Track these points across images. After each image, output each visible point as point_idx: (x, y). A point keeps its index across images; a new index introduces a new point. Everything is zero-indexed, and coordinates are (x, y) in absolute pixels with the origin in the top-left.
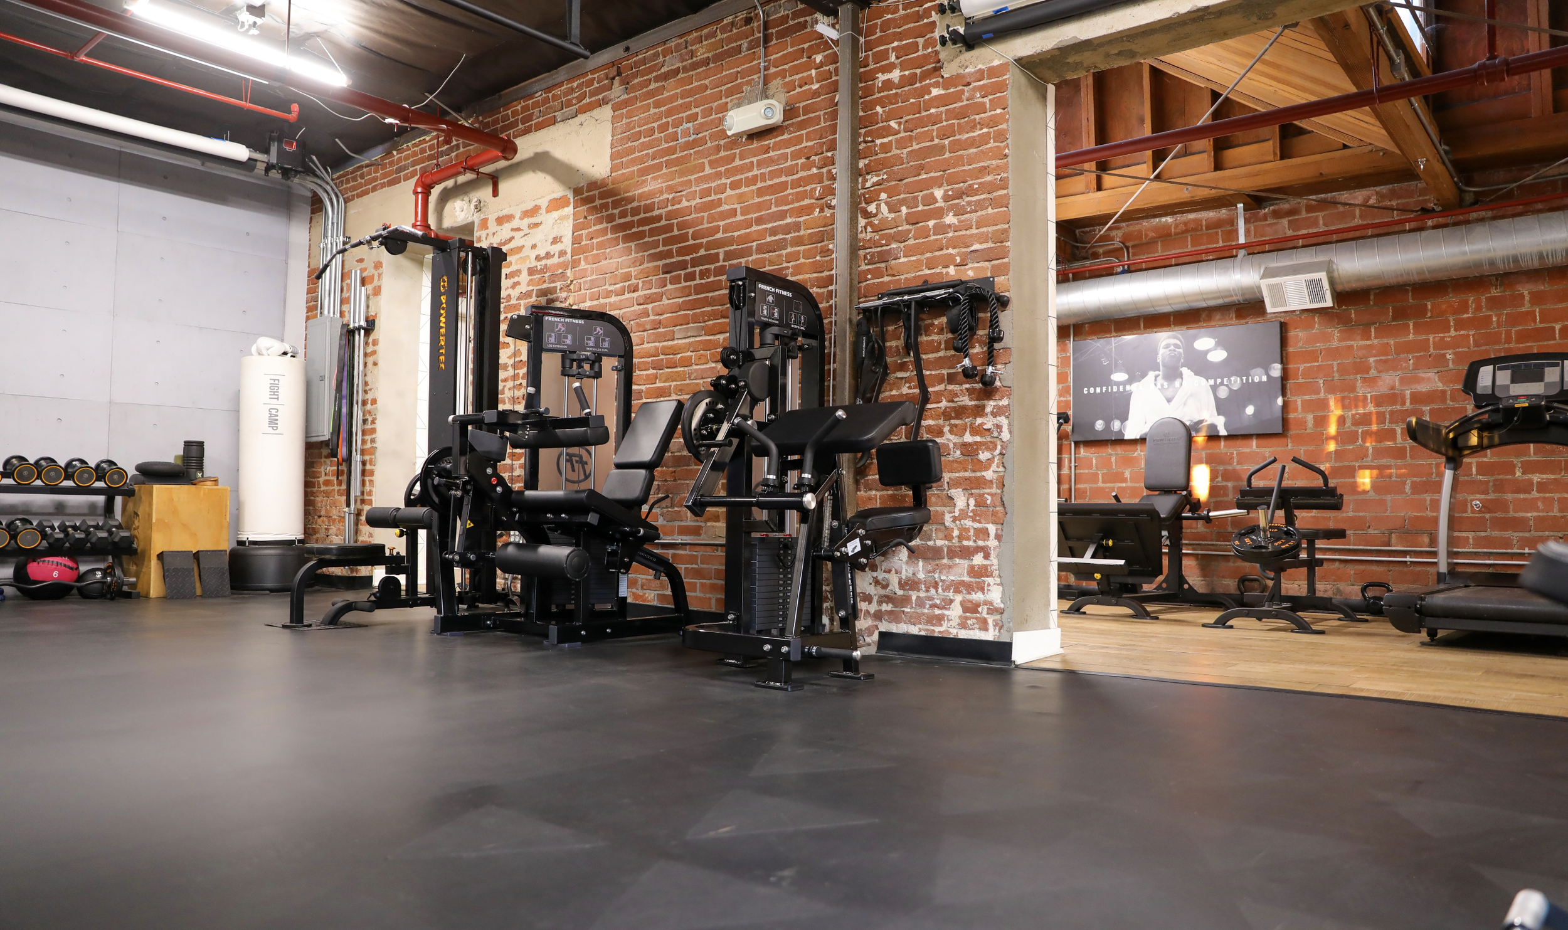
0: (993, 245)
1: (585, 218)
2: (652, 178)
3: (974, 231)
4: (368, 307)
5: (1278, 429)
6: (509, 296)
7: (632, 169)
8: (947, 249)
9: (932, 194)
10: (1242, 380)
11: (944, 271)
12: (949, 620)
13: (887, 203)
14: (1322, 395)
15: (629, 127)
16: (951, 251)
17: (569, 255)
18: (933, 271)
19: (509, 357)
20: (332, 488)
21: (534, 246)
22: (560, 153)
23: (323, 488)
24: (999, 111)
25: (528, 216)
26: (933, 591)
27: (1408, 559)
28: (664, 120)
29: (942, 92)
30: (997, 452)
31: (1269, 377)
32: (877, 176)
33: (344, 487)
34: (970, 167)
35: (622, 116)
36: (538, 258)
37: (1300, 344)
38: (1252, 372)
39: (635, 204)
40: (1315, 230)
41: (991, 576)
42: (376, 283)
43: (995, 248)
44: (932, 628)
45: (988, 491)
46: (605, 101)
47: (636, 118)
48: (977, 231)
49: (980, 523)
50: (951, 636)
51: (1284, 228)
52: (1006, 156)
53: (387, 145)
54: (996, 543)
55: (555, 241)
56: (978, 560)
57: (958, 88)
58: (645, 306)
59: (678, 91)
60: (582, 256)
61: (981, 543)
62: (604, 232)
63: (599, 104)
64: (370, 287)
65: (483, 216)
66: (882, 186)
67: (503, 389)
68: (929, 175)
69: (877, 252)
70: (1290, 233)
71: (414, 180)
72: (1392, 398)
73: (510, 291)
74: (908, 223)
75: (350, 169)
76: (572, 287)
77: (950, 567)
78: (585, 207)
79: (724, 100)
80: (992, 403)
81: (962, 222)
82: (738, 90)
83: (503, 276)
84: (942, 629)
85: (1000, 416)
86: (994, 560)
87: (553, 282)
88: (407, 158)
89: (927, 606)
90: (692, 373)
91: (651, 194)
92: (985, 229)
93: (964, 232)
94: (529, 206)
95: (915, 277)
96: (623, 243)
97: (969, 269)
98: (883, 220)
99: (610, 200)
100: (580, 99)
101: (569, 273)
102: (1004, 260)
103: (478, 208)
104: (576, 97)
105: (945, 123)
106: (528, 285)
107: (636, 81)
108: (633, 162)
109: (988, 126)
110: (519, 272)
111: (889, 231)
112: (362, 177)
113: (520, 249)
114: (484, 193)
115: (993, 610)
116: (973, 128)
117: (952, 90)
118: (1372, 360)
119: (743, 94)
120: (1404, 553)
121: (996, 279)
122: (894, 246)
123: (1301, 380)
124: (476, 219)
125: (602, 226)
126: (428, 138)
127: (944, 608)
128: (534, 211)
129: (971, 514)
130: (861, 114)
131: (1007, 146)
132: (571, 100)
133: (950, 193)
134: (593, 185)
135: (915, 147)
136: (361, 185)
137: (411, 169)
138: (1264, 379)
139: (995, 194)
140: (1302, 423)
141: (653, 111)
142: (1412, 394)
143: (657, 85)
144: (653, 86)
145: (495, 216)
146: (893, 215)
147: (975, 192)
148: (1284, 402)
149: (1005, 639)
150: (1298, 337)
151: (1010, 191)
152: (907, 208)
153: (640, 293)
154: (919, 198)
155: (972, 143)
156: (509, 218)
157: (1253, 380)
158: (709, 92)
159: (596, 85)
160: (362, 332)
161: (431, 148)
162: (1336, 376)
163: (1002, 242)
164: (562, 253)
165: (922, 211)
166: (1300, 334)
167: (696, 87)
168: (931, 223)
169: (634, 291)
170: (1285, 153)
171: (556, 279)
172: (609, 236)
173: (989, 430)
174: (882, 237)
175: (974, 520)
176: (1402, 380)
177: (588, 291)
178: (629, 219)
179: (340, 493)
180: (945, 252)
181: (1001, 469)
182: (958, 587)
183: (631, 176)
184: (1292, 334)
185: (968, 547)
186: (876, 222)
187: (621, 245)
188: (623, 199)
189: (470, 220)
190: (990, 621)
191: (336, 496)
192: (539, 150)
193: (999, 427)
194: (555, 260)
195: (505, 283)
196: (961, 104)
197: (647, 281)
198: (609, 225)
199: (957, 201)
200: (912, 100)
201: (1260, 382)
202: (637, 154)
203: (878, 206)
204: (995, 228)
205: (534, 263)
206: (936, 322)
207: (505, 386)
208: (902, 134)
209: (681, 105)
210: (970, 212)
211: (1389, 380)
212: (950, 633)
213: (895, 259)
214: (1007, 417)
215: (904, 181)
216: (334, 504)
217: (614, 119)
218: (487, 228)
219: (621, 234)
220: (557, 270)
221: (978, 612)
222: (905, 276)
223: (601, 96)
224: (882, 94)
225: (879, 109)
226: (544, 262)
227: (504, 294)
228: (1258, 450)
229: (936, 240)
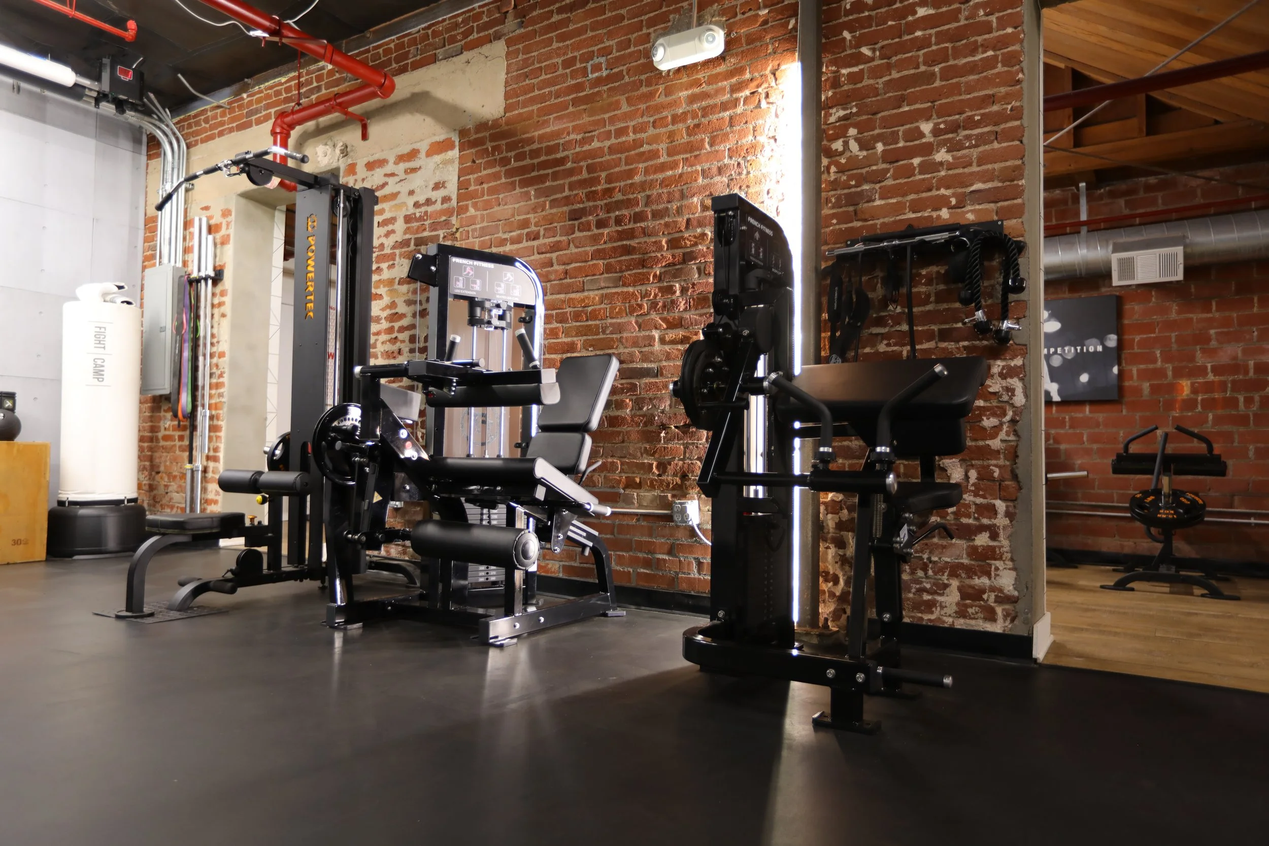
0: (1000, 184)
1: (474, 162)
2: (555, 118)
3: (975, 168)
4: (215, 256)
5: (1115, 396)
6: (382, 245)
7: (531, 108)
8: (938, 189)
9: (918, 128)
10: (1076, 350)
11: (934, 214)
12: (942, 607)
13: (857, 140)
14: (1159, 364)
15: (526, 63)
16: (943, 191)
17: (454, 203)
18: (919, 215)
19: (383, 310)
20: (172, 443)
21: (411, 193)
22: (442, 93)
23: (162, 443)
24: (1010, 30)
25: (404, 161)
26: (920, 573)
27: (1252, 521)
28: (570, 55)
29: (932, 11)
30: (1008, 418)
31: (1104, 347)
32: (844, 109)
33: (186, 442)
34: (969, 96)
35: (517, 52)
36: (417, 205)
37: (1136, 316)
38: (1087, 342)
39: (535, 146)
40: (1154, 209)
41: (1001, 559)
42: (223, 232)
43: (1005, 188)
44: (920, 615)
45: (994, 462)
46: (497, 37)
47: (535, 54)
48: (978, 169)
49: (984, 497)
50: (946, 625)
51: (1121, 206)
52: (1019, 82)
53: (235, 87)
54: (1007, 521)
55: (437, 186)
56: (982, 540)
57: (953, 7)
58: (548, 255)
59: (588, 22)
60: (470, 202)
61: (985, 521)
62: (496, 176)
63: (489, 40)
64: (218, 236)
65: (350, 161)
66: (849, 122)
67: (375, 343)
68: (913, 107)
69: (845, 194)
70: (1127, 212)
71: (269, 125)
72: (1235, 367)
73: (383, 240)
74: (884, 162)
75: (193, 113)
76: (458, 235)
77: (944, 547)
78: (473, 150)
79: (645, 31)
80: (1000, 363)
81: (959, 158)
82: (664, 18)
83: (376, 224)
84: (933, 617)
85: (1012, 377)
86: (1004, 542)
87: (435, 230)
88: (259, 101)
89: (913, 590)
90: (606, 327)
91: (557, 134)
92: (990, 166)
93: (961, 171)
94: (406, 149)
95: (895, 222)
96: (521, 188)
97: (968, 212)
98: (852, 159)
99: (504, 142)
100: (466, 35)
101: (454, 220)
102: (1015, 201)
103: (345, 152)
104: (462, 33)
105: (934, 48)
106: (405, 233)
107: (534, 13)
108: (532, 101)
109: (994, 49)
110: (392, 220)
111: (859, 171)
112: (206, 121)
113: (394, 196)
114: (352, 135)
115: (1003, 599)
116: (973, 50)
117: (944, 9)
118: (1212, 332)
119: (670, 24)
120: (1248, 516)
121: (1005, 223)
122: (866, 187)
123: (1136, 350)
124: (342, 164)
125: (493, 170)
126: (283, 80)
127: (935, 593)
128: (413, 154)
129: (973, 488)
130: (824, 41)
131: (1022, 71)
132: (455, 36)
133: (942, 126)
134: (482, 126)
135: (895, 75)
136: (205, 130)
137: (264, 113)
138: (1100, 348)
139: (1002, 126)
140: (1138, 391)
141: (555, 45)
142: (1255, 364)
143: (560, 17)
144: (556, 18)
145: (365, 161)
146: (865, 153)
147: (977, 125)
148: (1119, 370)
149: (1022, 631)
150: (1135, 311)
151: (1025, 121)
152: (884, 144)
153: (541, 241)
154: (900, 134)
155: (972, 68)
156: (382, 163)
157: (1087, 350)
158: (626, 22)
159: (485, 19)
160: (210, 282)
161: (288, 90)
162: (1174, 346)
163: (1013, 180)
164: (446, 199)
165: (904, 147)
166: (1136, 307)
167: (610, 17)
168: (916, 161)
169: (534, 239)
170: (1152, 130)
171: (438, 227)
172: (503, 180)
173: (995, 394)
174: (850, 178)
175: (976, 495)
176: (1244, 351)
177: (477, 240)
178: (528, 161)
179: (182, 449)
180: (934, 193)
181: (1012, 438)
182: (954, 570)
183: (530, 115)
184: (1127, 307)
185: (968, 525)
186: (843, 161)
187: (518, 190)
188: (522, 141)
189: (334, 165)
190: (999, 610)
191: (178, 452)
192: (417, 89)
193: (1010, 391)
194: (438, 206)
195: (377, 231)
196: (956, 25)
197: (549, 229)
198: (503, 169)
199: (950, 136)
200: (890, 23)
201: (1096, 352)
202: (537, 92)
203: (846, 144)
204: (1003, 165)
205: (411, 210)
206: (924, 272)
207: (376, 340)
208: (877, 62)
209: (592, 38)
210: (969, 147)
211: (1231, 351)
212: (944, 622)
213: (868, 202)
214: (1021, 379)
215: (879, 115)
216: (175, 460)
217: (508, 55)
218: (354, 173)
219: (517, 179)
220: (440, 217)
221: (983, 600)
222: (882, 220)
223: (491, 31)
224: (851, 17)
225: (847, 35)
226: (423, 209)
227: (376, 243)
228: (1091, 415)
229: (923, 180)
